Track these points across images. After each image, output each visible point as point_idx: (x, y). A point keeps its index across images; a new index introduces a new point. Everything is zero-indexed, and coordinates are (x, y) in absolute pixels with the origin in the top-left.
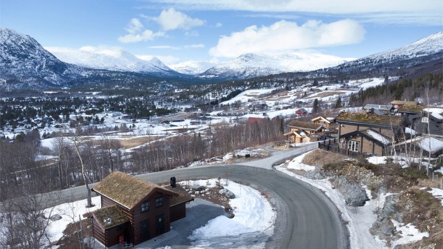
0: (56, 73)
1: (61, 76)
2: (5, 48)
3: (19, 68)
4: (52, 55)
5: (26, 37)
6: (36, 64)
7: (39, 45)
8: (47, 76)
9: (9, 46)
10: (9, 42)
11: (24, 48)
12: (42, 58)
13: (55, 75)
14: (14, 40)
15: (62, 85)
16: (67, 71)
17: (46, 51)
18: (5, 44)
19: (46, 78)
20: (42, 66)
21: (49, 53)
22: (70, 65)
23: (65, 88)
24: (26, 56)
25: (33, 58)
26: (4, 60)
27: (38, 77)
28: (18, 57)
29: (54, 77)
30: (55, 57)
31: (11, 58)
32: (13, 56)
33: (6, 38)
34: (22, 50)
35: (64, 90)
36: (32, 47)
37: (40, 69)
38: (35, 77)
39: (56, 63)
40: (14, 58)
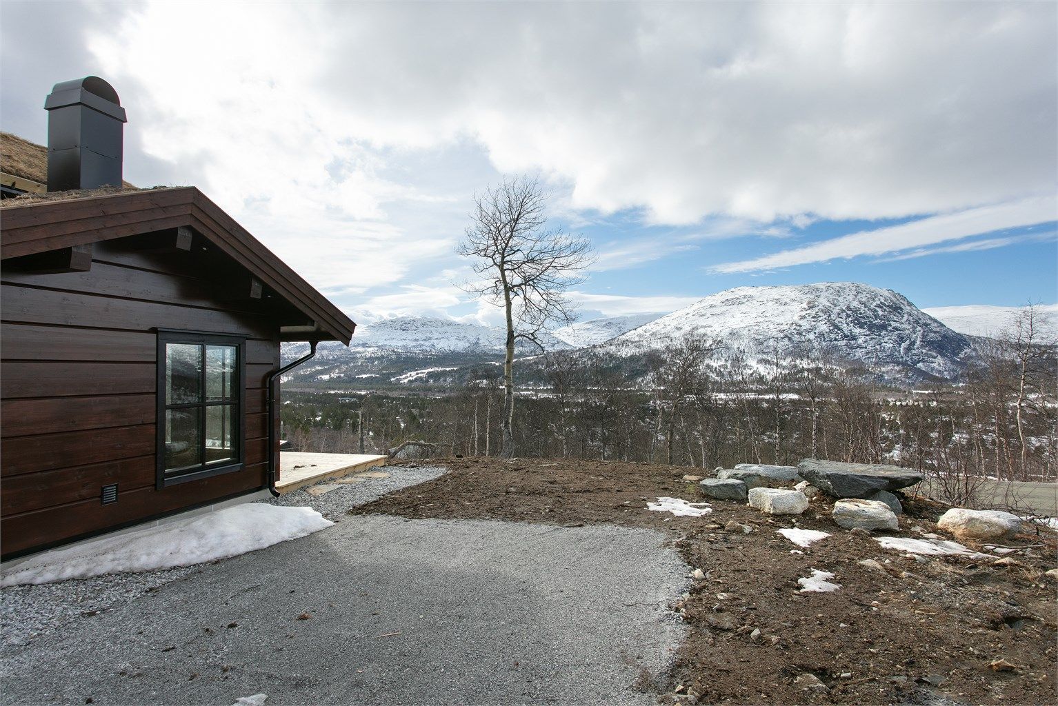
0: (943, 355)
1: (953, 362)
2: (848, 316)
3: (869, 348)
4: (935, 321)
5: (886, 294)
6: (902, 339)
7: (910, 304)
8: (923, 361)
9: (855, 311)
10: (855, 304)
11: (880, 313)
12: (914, 328)
13: (940, 359)
14: (864, 300)
15: (955, 379)
16: (967, 350)
17: (923, 314)
18: (848, 308)
19: (920, 365)
20: (913, 343)
21: (930, 318)
22: (975, 340)
23: (961, 384)
24: (884, 327)
25: (896, 329)
26: (846, 336)
27: (904, 364)
28: (869, 330)
29: (939, 364)
30: (942, 325)
31: (857, 331)
32: (860, 327)
33: (851, 298)
34: (876, 317)
35: (958, 388)
36: (896, 309)
37: (908, 349)
38: (898, 364)
39: (944, 336)
40: (862, 331)
